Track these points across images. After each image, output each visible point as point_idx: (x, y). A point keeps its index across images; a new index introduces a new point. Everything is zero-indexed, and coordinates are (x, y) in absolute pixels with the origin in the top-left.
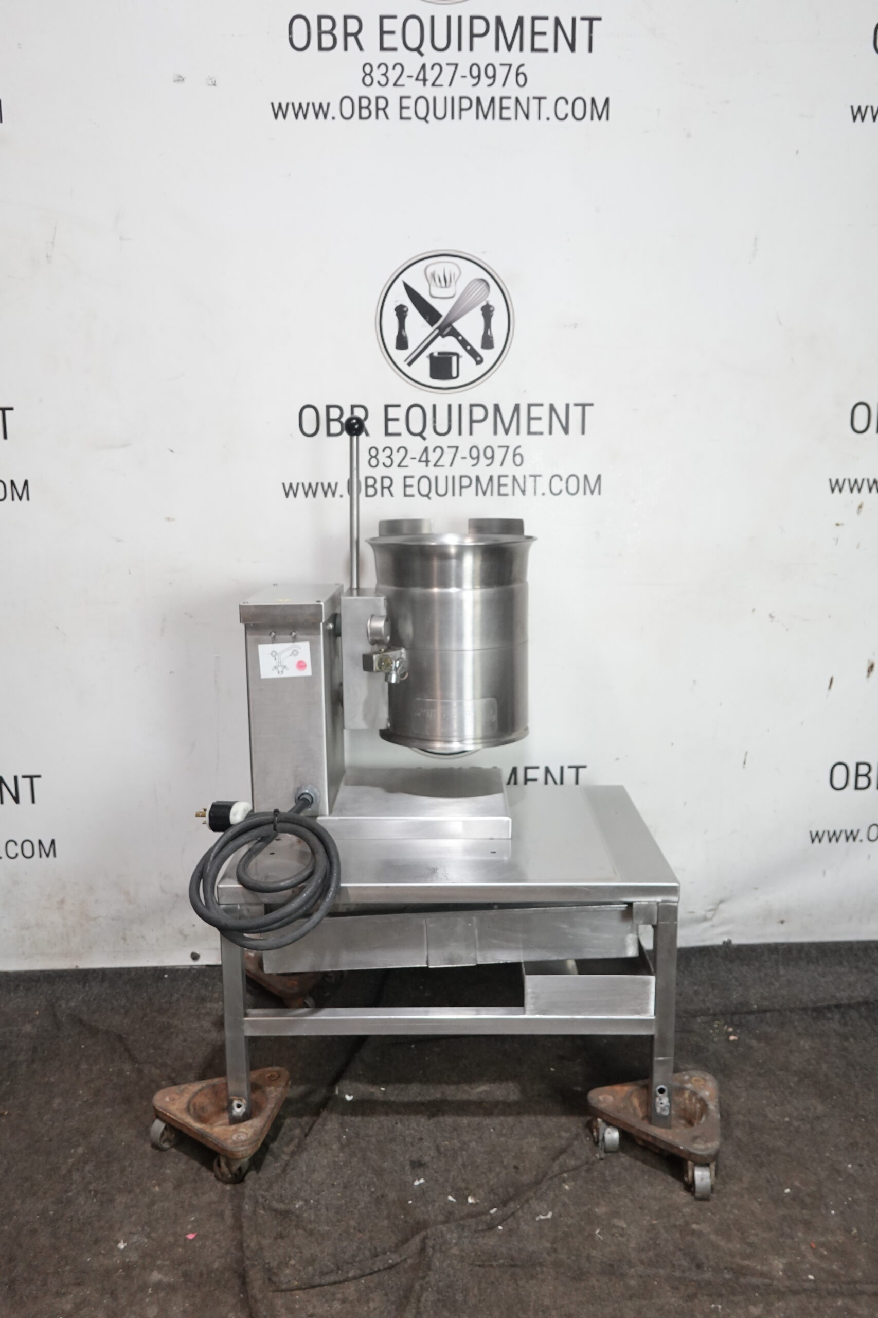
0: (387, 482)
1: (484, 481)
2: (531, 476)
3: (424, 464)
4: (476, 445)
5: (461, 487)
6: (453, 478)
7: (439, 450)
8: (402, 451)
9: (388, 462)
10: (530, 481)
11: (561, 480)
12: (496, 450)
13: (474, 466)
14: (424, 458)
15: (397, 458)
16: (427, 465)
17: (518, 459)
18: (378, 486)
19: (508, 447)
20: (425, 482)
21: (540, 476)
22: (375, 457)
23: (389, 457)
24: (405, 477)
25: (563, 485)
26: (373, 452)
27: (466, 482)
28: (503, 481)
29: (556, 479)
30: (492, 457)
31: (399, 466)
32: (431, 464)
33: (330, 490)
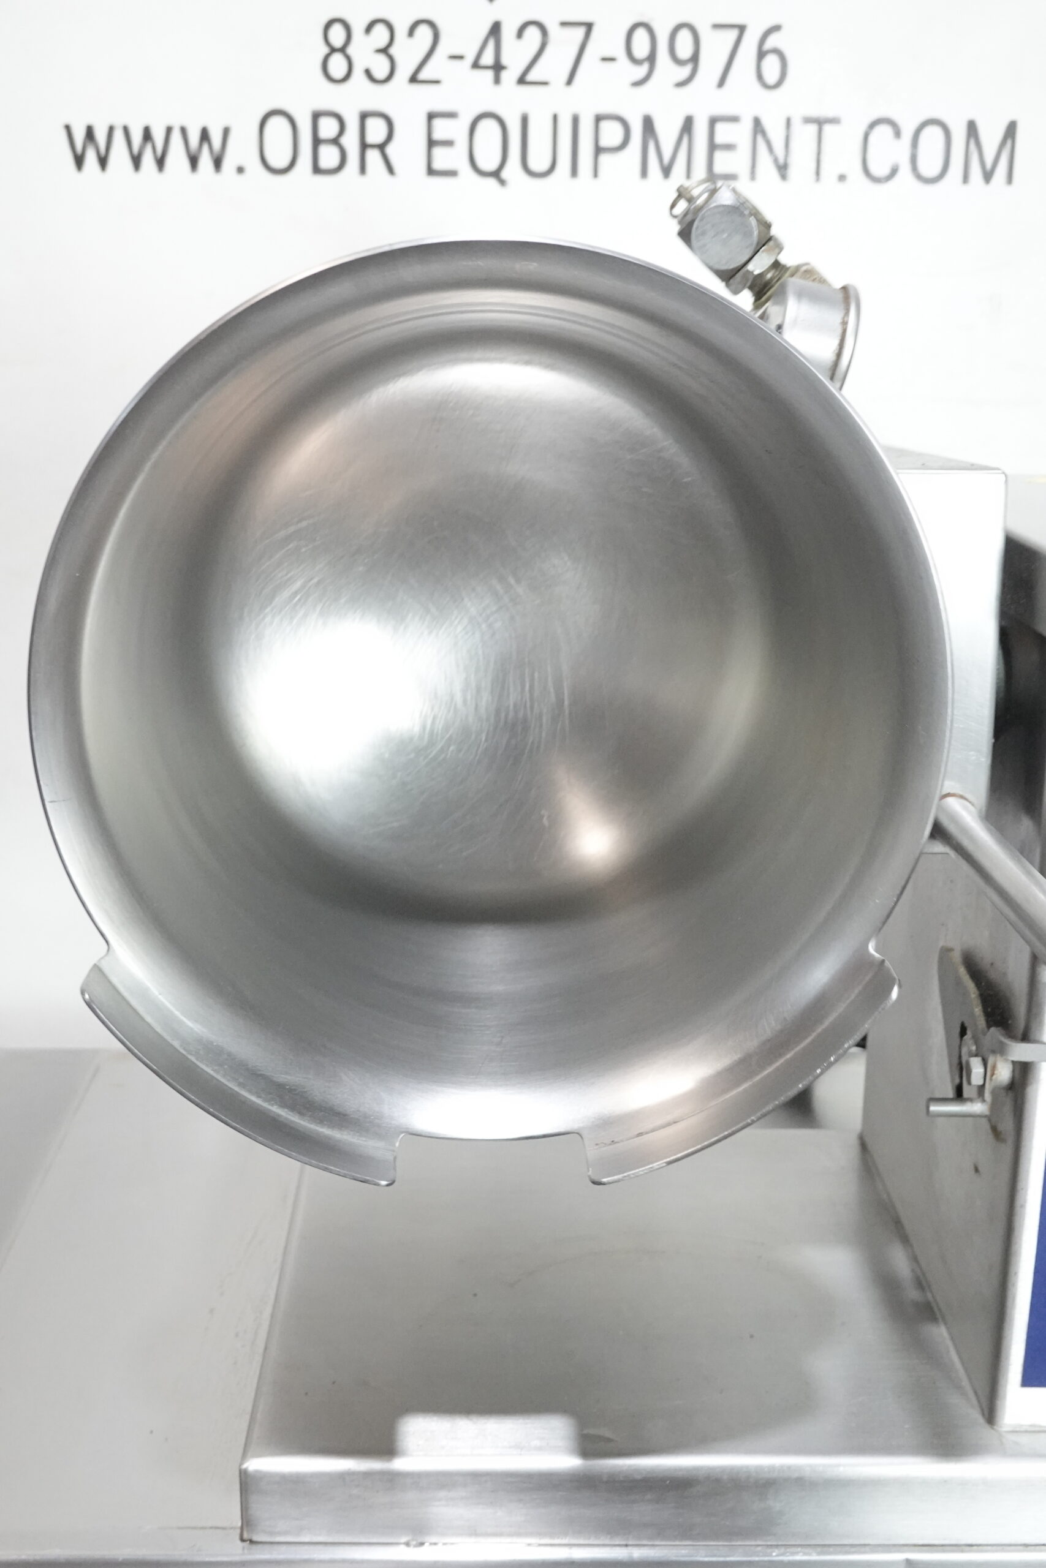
0: (376, 131)
1: (668, 132)
2: (808, 120)
3: (489, 74)
4: (645, 20)
5: (598, 150)
6: (576, 120)
7: (532, 33)
8: (424, 34)
9: (381, 67)
10: (805, 135)
11: (898, 134)
12: (707, 37)
13: (638, 84)
14: (488, 59)
15: (409, 53)
16: (497, 80)
17: (771, 65)
18: (351, 141)
19: (742, 29)
20: (488, 131)
21: (834, 121)
22: (343, 50)
23: (384, 51)
24: (431, 117)
25: (900, 151)
26: (337, 35)
27: (611, 134)
28: (723, 134)
29: (884, 131)
30: (695, 59)
31: (413, 79)
32: (509, 76)
33: (205, 148)
